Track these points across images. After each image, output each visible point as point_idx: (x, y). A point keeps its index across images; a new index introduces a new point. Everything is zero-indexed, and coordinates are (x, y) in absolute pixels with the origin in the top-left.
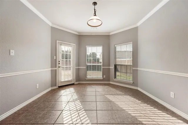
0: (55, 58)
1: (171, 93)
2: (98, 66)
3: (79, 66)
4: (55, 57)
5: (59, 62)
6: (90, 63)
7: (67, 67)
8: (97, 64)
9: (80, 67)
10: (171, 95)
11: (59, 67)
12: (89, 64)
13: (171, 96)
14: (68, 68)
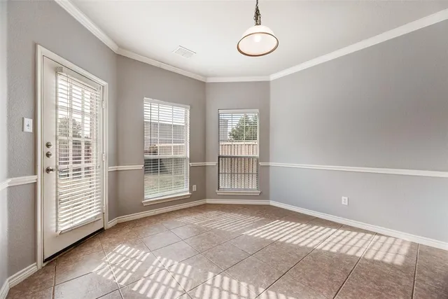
1: (343, 198)
2: (177, 160)
3: (117, 164)
4: (28, 122)
5: (48, 145)
7: (80, 170)
9: (121, 168)
10: (343, 200)
11: (48, 170)
13: (343, 203)
14: (83, 171)
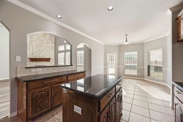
0: (106, 61)
2: (134, 66)
3: (119, 66)
5: (108, 63)
6: (128, 63)
8: (133, 65)
11: (108, 66)
12: (126, 65)
